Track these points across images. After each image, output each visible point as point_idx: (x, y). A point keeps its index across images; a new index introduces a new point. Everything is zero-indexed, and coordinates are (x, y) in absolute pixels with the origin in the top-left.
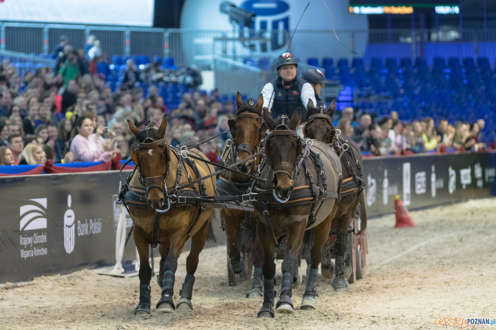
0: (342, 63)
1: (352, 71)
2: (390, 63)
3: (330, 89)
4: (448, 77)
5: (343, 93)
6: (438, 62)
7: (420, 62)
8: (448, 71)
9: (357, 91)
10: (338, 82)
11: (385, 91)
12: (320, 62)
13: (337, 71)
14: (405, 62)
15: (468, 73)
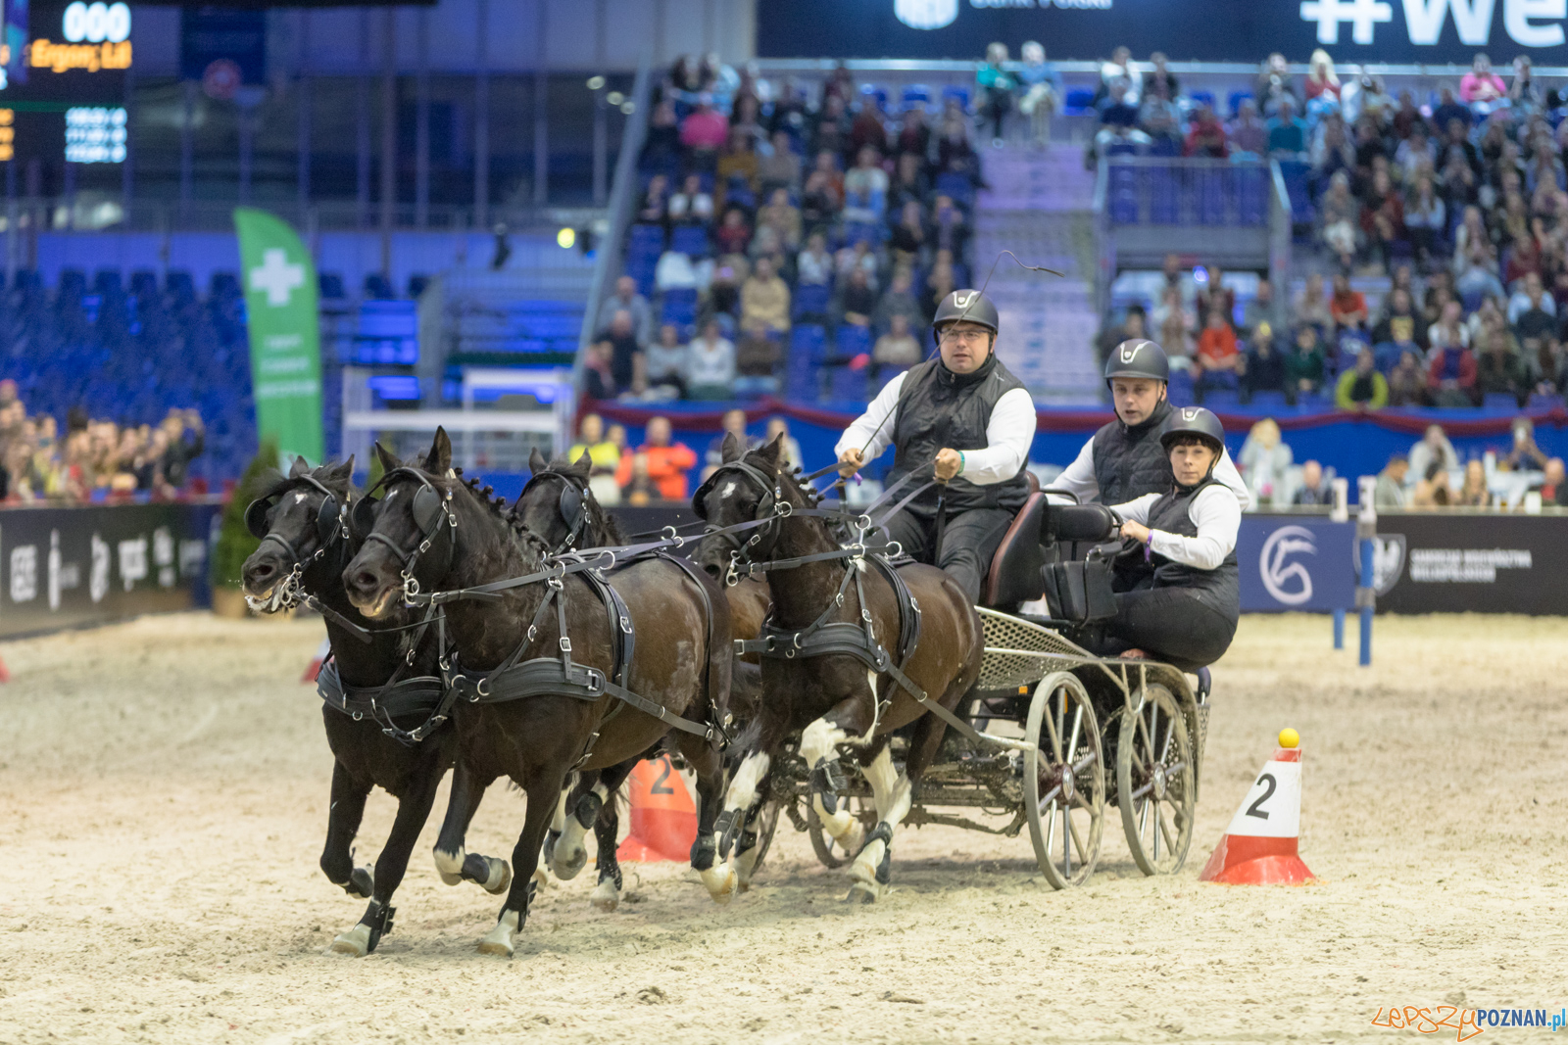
4: (92, 317)
6: (71, 280)
7: (26, 280)
8: (94, 301)
15: (142, 307)
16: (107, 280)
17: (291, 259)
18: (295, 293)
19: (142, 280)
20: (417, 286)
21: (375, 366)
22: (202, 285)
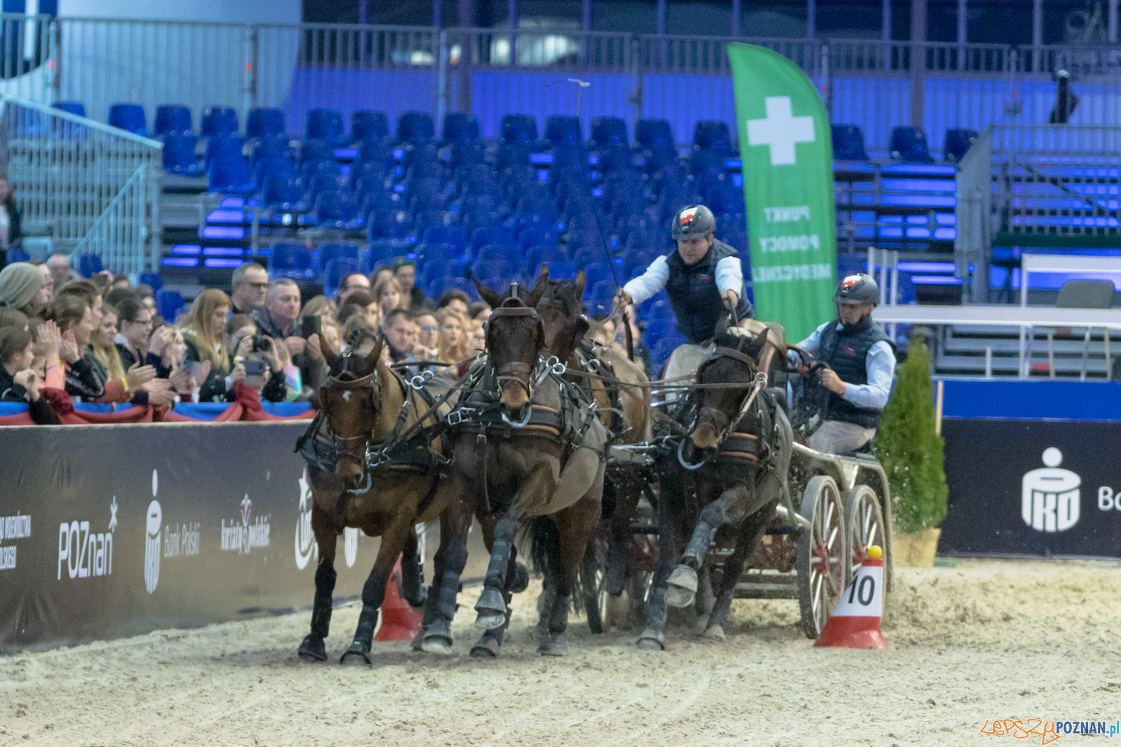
0: (218, 121)
1: (247, 150)
2: (366, 126)
3: (176, 202)
4: (543, 176)
5: (216, 216)
6: (515, 129)
7: (457, 128)
8: (546, 158)
9: (260, 213)
10: (204, 182)
11: (348, 216)
12: (151, 116)
13: (201, 148)
14: (411, 127)
15: (605, 166)
16: (561, 131)
17: (799, 109)
18: (801, 149)
19: (606, 131)
20: (957, 145)
21: (903, 245)
22: (683, 138)
